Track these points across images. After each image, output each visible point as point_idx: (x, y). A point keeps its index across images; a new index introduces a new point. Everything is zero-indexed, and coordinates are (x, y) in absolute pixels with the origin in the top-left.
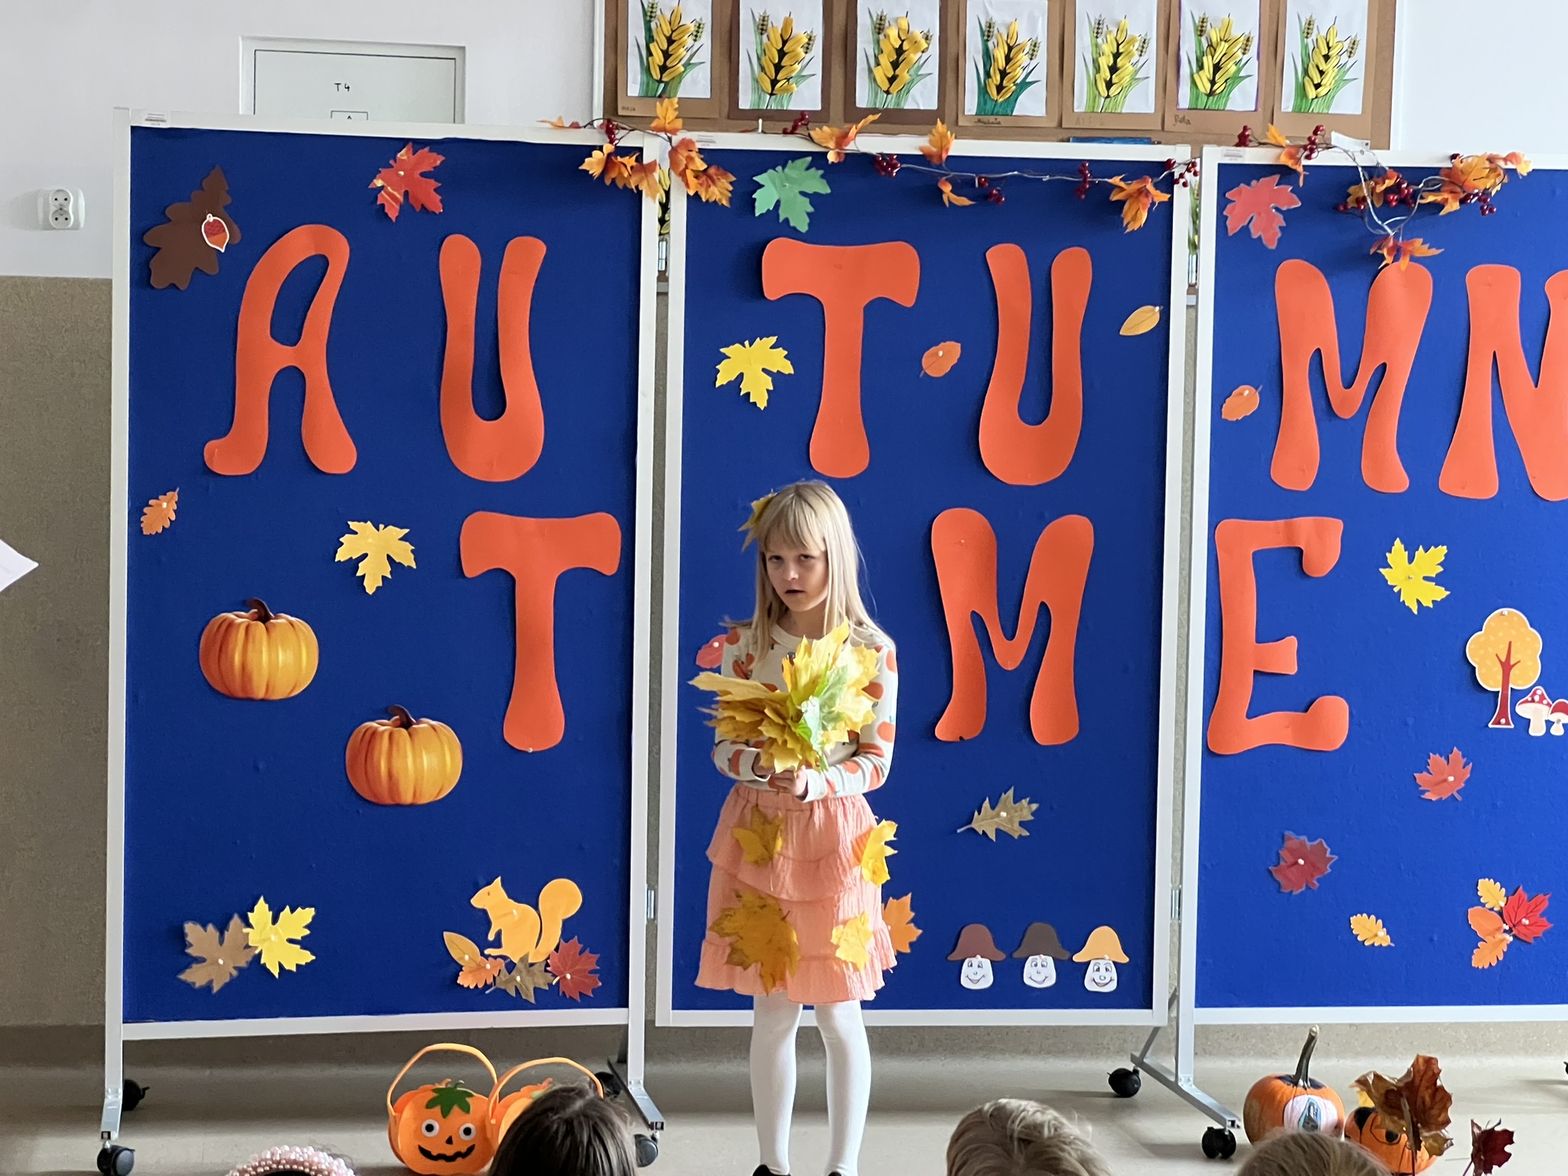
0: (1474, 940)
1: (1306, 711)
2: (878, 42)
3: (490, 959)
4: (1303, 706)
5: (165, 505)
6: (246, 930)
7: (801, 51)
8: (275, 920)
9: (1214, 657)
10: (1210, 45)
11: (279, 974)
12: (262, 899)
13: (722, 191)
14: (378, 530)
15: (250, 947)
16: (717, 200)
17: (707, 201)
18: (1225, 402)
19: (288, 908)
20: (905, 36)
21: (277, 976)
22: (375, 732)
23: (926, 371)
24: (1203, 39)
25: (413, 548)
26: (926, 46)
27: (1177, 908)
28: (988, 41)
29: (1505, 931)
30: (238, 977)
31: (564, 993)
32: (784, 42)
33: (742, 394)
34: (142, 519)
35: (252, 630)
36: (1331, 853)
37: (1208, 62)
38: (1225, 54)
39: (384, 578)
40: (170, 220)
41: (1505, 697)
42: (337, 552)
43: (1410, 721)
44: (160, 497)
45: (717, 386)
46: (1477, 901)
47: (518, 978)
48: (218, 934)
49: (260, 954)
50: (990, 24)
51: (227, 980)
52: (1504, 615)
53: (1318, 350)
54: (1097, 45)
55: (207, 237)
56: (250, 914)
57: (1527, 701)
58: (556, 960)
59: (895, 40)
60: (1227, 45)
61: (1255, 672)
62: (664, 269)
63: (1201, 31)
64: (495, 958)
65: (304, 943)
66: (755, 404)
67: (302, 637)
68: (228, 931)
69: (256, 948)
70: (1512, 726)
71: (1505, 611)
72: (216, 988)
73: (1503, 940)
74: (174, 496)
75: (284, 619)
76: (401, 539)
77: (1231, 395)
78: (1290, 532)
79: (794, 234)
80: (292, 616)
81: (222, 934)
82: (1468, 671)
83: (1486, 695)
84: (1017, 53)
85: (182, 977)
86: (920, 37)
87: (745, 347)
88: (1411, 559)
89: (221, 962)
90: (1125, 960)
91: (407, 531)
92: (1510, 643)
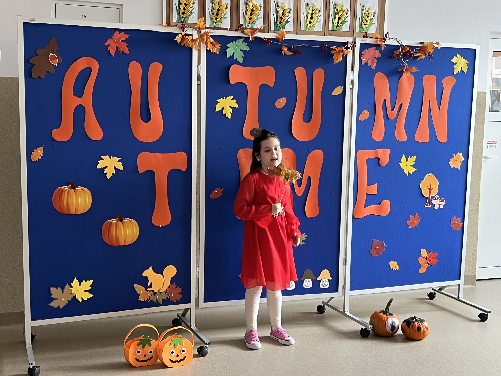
0: (420, 266)
1: (379, 205)
2: (246, 7)
3: (148, 292)
4: (379, 203)
5: (39, 151)
6: (71, 288)
7: (224, 9)
8: (80, 285)
9: (356, 190)
10: (338, 12)
11: (82, 301)
12: (76, 278)
13: (217, 49)
14: (111, 158)
15: (72, 294)
16: (215, 52)
17: (212, 52)
18: (360, 115)
19: (84, 281)
20: (254, 5)
21: (81, 302)
22: (111, 223)
23: (277, 107)
24: (336, 10)
25: (122, 164)
26: (260, 9)
27: (345, 263)
28: (277, 8)
29: (427, 263)
30: (68, 303)
31: (171, 300)
32: (219, 6)
33: (223, 114)
34: (31, 156)
35: (70, 192)
36: (385, 245)
37: (337, 17)
38: (342, 14)
39: (113, 174)
40: (38, 55)
41: (429, 198)
42: (97, 166)
43: (406, 206)
44: (37, 149)
45: (216, 112)
46: (420, 255)
47: (158, 297)
48: (61, 290)
49: (76, 295)
50: (278, 3)
51: (65, 304)
52: (429, 175)
53: (385, 100)
54: (307, 11)
55: (51, 61)
56: (71, 283)
57: (434, 199)
58: (169, 290)
59: (251, 7)
60: (342, 12)
61: (367, 194)
62: (199, 74)
63: (335, 8)
64: (150, 291)
65: (89, 291)
66: (227, 117)
67: (86, 194)
68: (65, 289)
69: (74, 294)
70: (431, 206)
71: (430, 174)
72: (61, 307)
73: (426, 266)
74: (42, 148)
75: (80, 188)
76: (118, 161)
77: (362, 113)
78: (376, 153)
79: (238, 63)
80: (83, 187)
81: (63, 290)
82: (420, 191)
83: (424, 198)
84: (285, 12)
85: (50, 305)
86: (258, 6)
87: (224, 99)
88: (407, 160)
89: (63, 299)
90: (331, 278)
91: (120, 158)
92: (431, 183)
